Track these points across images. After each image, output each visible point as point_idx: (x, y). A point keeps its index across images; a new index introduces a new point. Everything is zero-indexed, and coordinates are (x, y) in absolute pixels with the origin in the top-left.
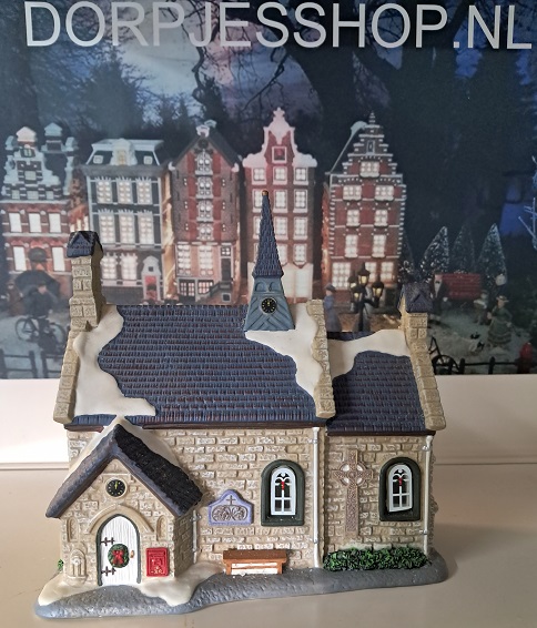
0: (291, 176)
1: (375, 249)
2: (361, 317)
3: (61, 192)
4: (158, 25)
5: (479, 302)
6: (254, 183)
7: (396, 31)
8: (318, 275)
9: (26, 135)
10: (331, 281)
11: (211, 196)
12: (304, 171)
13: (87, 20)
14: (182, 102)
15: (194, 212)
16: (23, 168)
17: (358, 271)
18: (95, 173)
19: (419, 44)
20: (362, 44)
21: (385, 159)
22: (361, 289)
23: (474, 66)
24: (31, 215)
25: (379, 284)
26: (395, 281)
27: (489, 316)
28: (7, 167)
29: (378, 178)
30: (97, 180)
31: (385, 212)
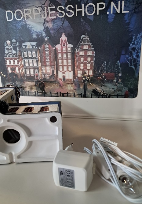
0: (67, 49)
1: (88, 67)
2: (85, 84)
3: (17, 55)
4: (34, 14)
5: (114, 80)
6: (58, 52)
7: (92, 11)
8: (74, 73)
9: (8, 42)
10: (77, 75)
11: (49, 55)
12: (70, 48)
13: (19, 14)
14: (41, 32)
15: (45, 59)
16: (8, 50)
17: (84, 73)
18: (23, 50)
19: (98, 14)
20: (83, 15)
21: (90, 44)
22: (85, 77)
23: (113, 18)
24: (11, 60)
25: (89, 76)
26: (93, 75)
27: (117, 84)
28: (5, 49)
29: (88, 49)
30: (24, 52)
31: (90, 58)
